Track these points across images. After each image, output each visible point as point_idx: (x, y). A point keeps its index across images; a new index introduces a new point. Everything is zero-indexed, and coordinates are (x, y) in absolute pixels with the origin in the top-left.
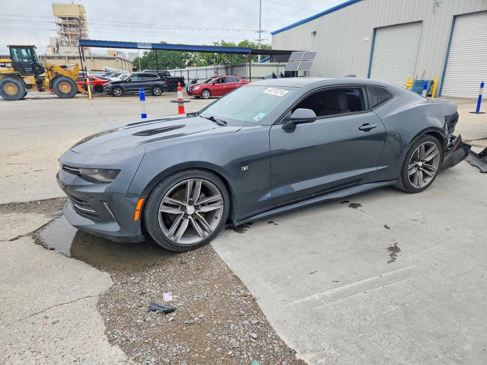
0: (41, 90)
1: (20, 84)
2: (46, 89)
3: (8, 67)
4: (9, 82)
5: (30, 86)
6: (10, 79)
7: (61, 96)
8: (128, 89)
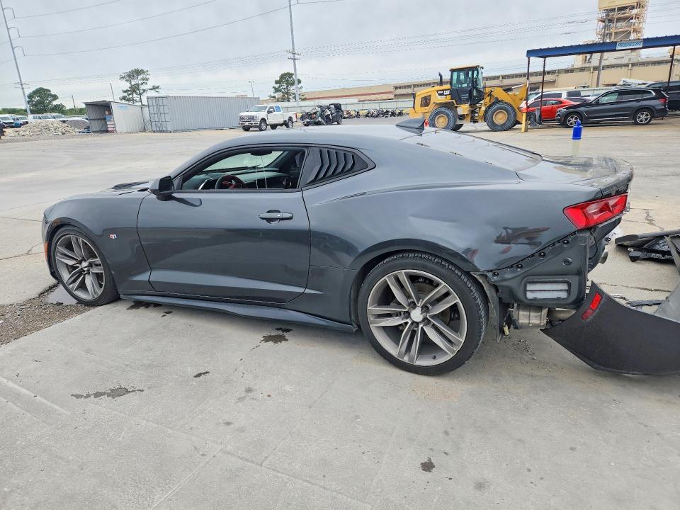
0: (475, 121)
1: (451, 114)
2: (480, 121)
3: (446, 95)
4: (441, 112)
5: (462, 117)
6: (443, 109)
7: (494, 128)
8: (590, 115)
